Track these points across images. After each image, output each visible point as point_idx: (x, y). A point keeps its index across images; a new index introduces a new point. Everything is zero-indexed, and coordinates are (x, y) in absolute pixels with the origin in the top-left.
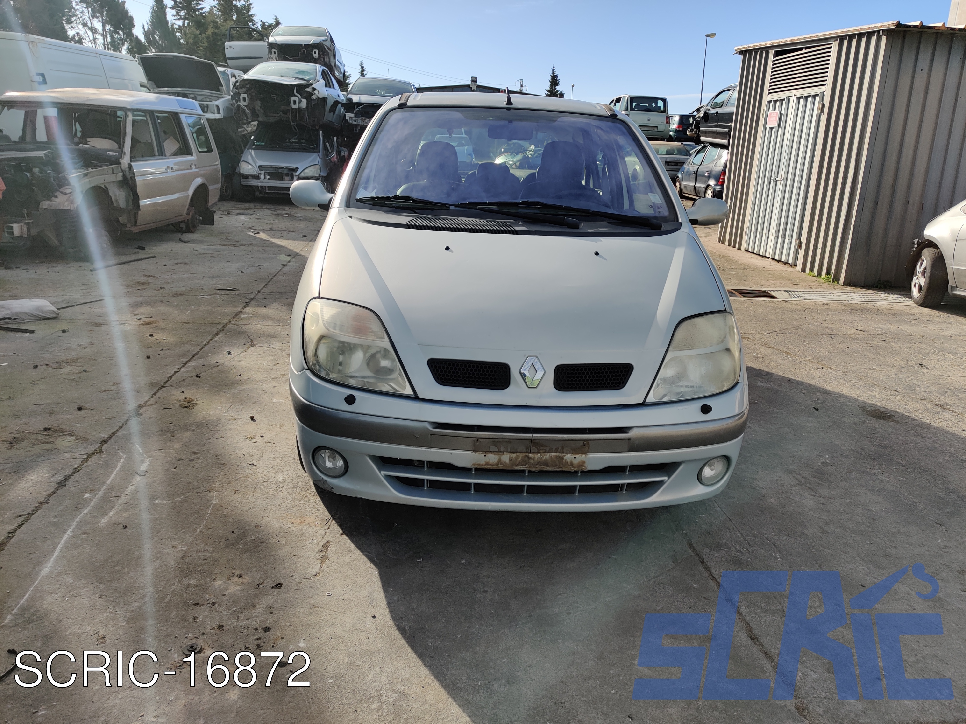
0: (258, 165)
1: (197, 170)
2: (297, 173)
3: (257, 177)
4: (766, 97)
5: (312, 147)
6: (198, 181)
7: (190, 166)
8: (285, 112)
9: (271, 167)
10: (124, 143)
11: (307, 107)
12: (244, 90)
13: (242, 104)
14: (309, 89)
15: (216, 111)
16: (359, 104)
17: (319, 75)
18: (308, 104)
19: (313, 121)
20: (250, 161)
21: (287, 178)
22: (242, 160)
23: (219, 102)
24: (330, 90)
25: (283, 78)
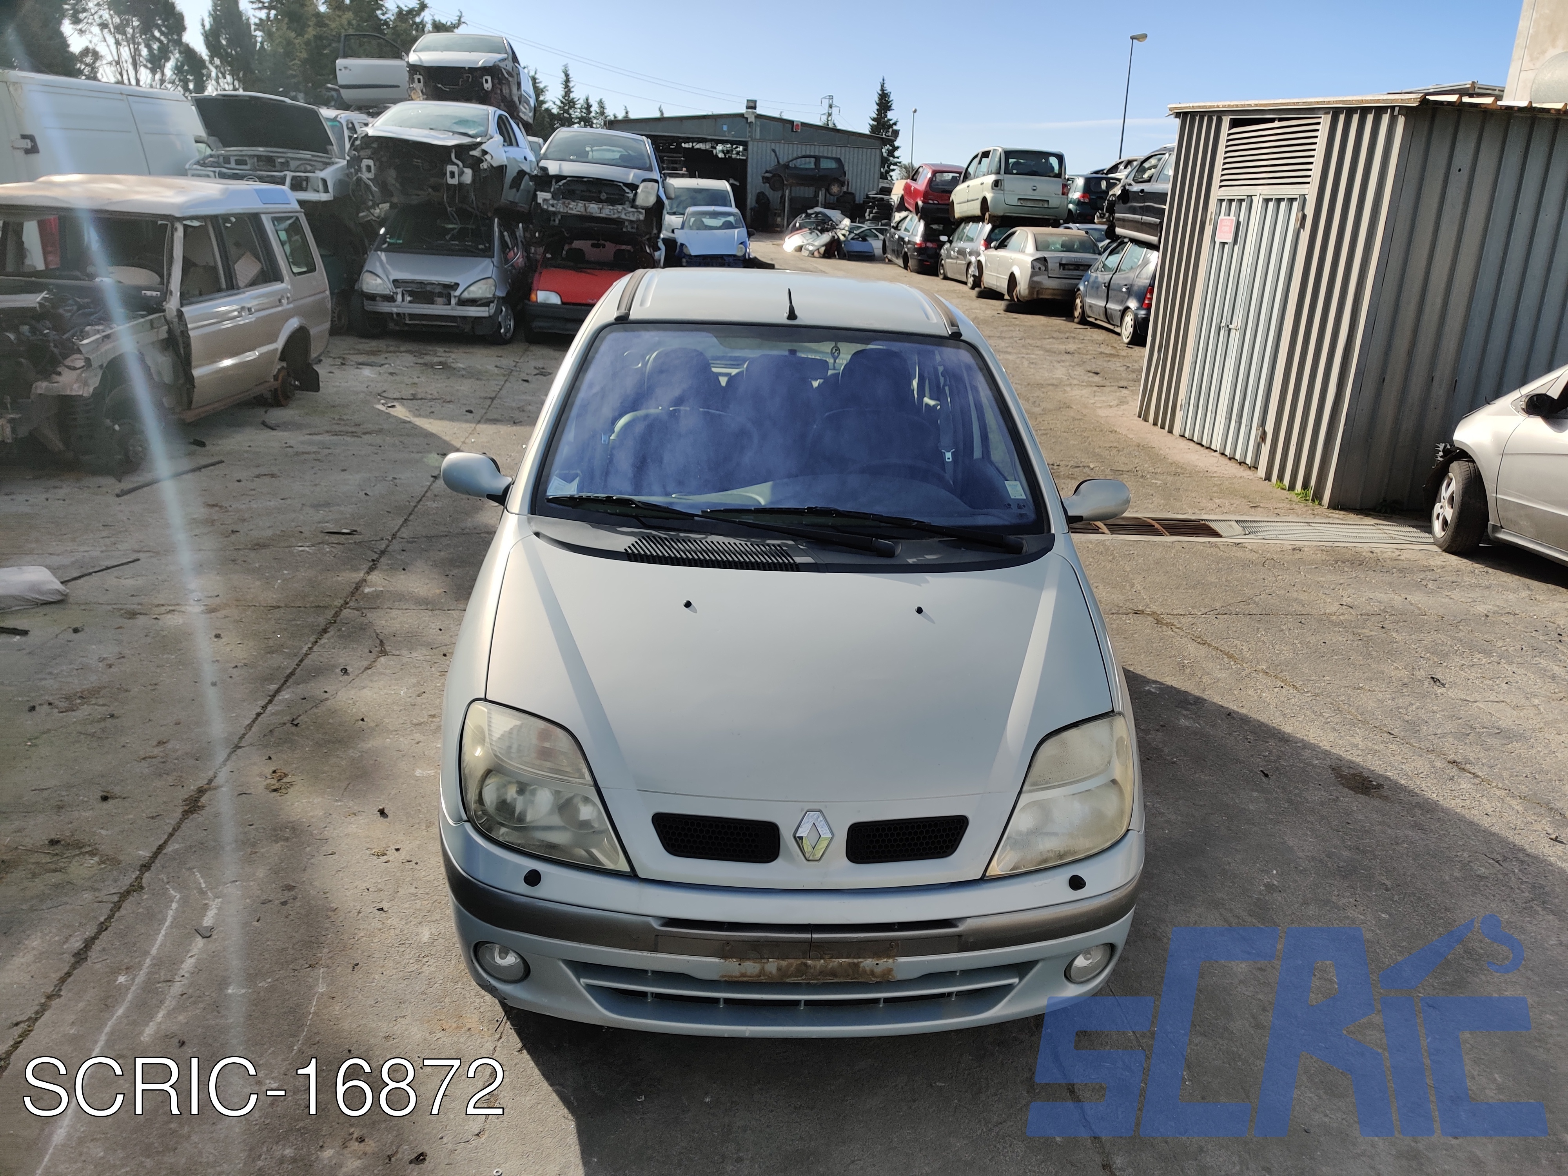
0: (392, 278)
1: (291, 306)
2: (457, 293)
3: (391, 299)
4: (1216, 193)
5: (481, 247)
6: (294, 323)
7: (280, 301)
8: (436, 188)
9: (412, 282)
10: (169, 275)
11: (474, 181)
12: (368, 152)
13: (365, 176)
14: (476, 153)
15: (321, 187)
16: (559, 178)
17: (493, 127)
18: (474, 176)
19: (484, 204)
20: (379, 271)
21: (439, 300)
22: (365, 269)
23: (327, 174)
24: (513, 151)
25: (433, 133)
